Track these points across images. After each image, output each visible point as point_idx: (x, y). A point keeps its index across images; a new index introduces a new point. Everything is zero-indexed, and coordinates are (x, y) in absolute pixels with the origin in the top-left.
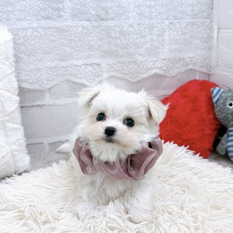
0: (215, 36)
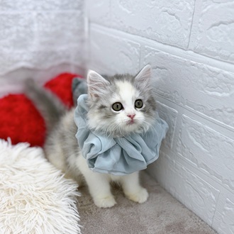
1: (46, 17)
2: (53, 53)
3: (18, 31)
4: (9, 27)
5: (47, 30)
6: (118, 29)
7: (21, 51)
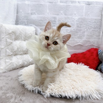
0: (101, 35)
1: (89, 31)
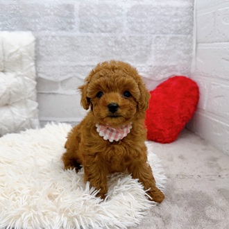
2: (166, 67)
3: (141, 49)
4: (135, 46)
5: (163, 48)
6: (220, 42)
7: (141, 65)
